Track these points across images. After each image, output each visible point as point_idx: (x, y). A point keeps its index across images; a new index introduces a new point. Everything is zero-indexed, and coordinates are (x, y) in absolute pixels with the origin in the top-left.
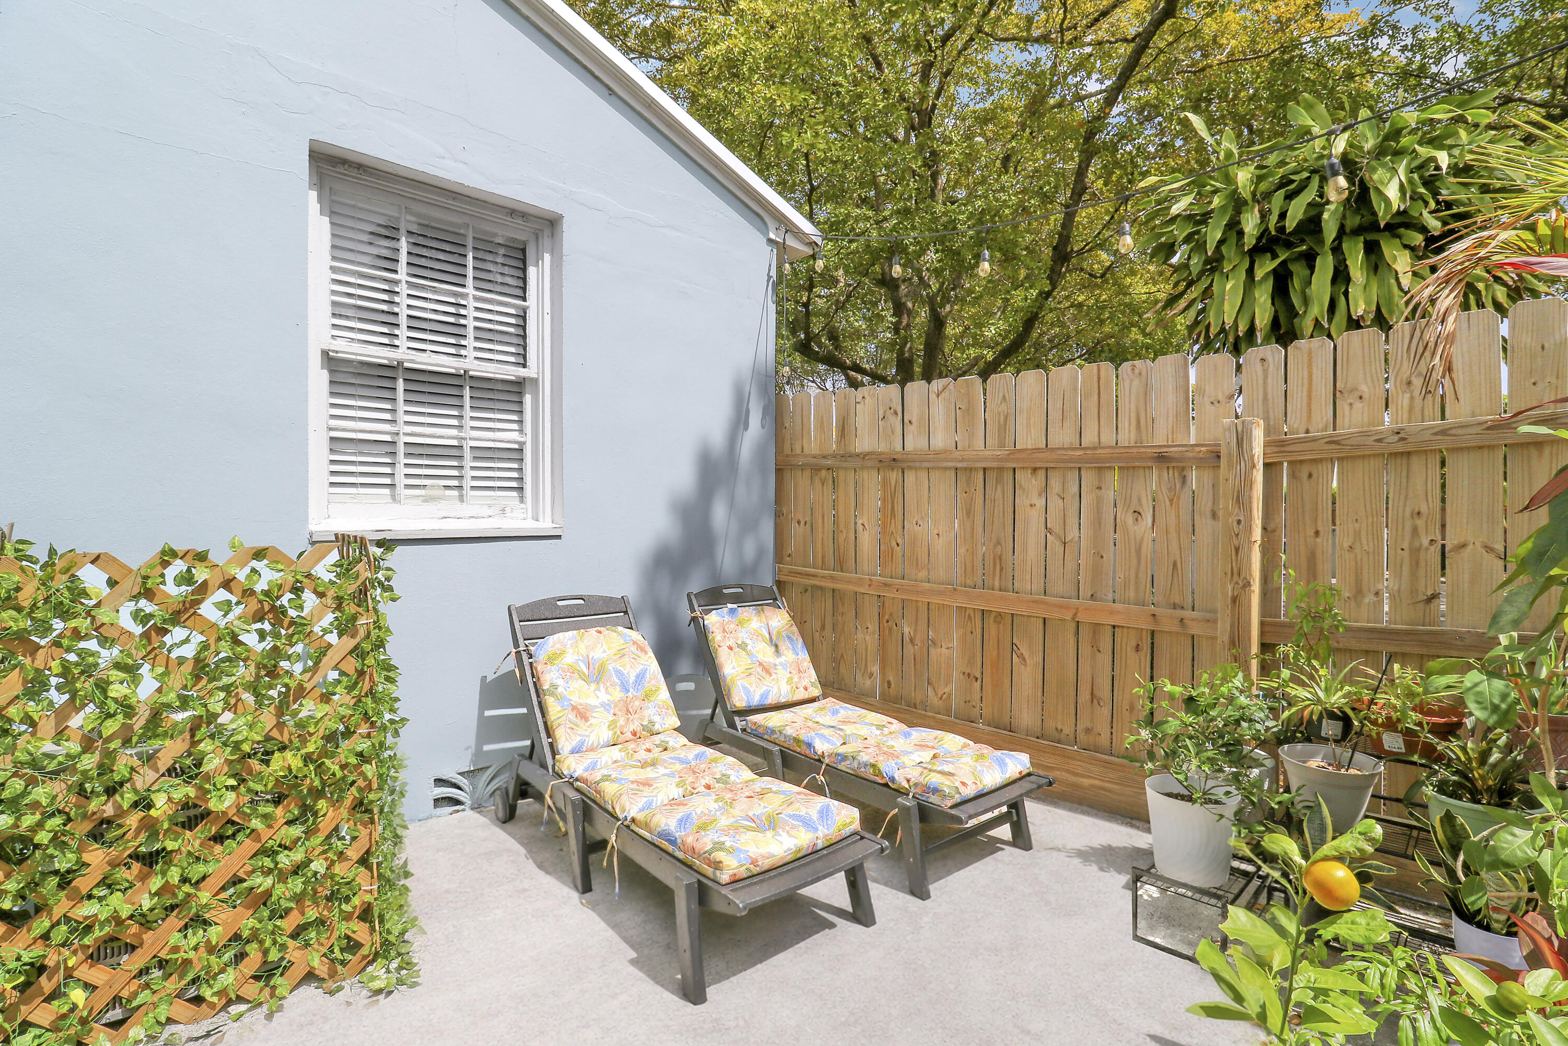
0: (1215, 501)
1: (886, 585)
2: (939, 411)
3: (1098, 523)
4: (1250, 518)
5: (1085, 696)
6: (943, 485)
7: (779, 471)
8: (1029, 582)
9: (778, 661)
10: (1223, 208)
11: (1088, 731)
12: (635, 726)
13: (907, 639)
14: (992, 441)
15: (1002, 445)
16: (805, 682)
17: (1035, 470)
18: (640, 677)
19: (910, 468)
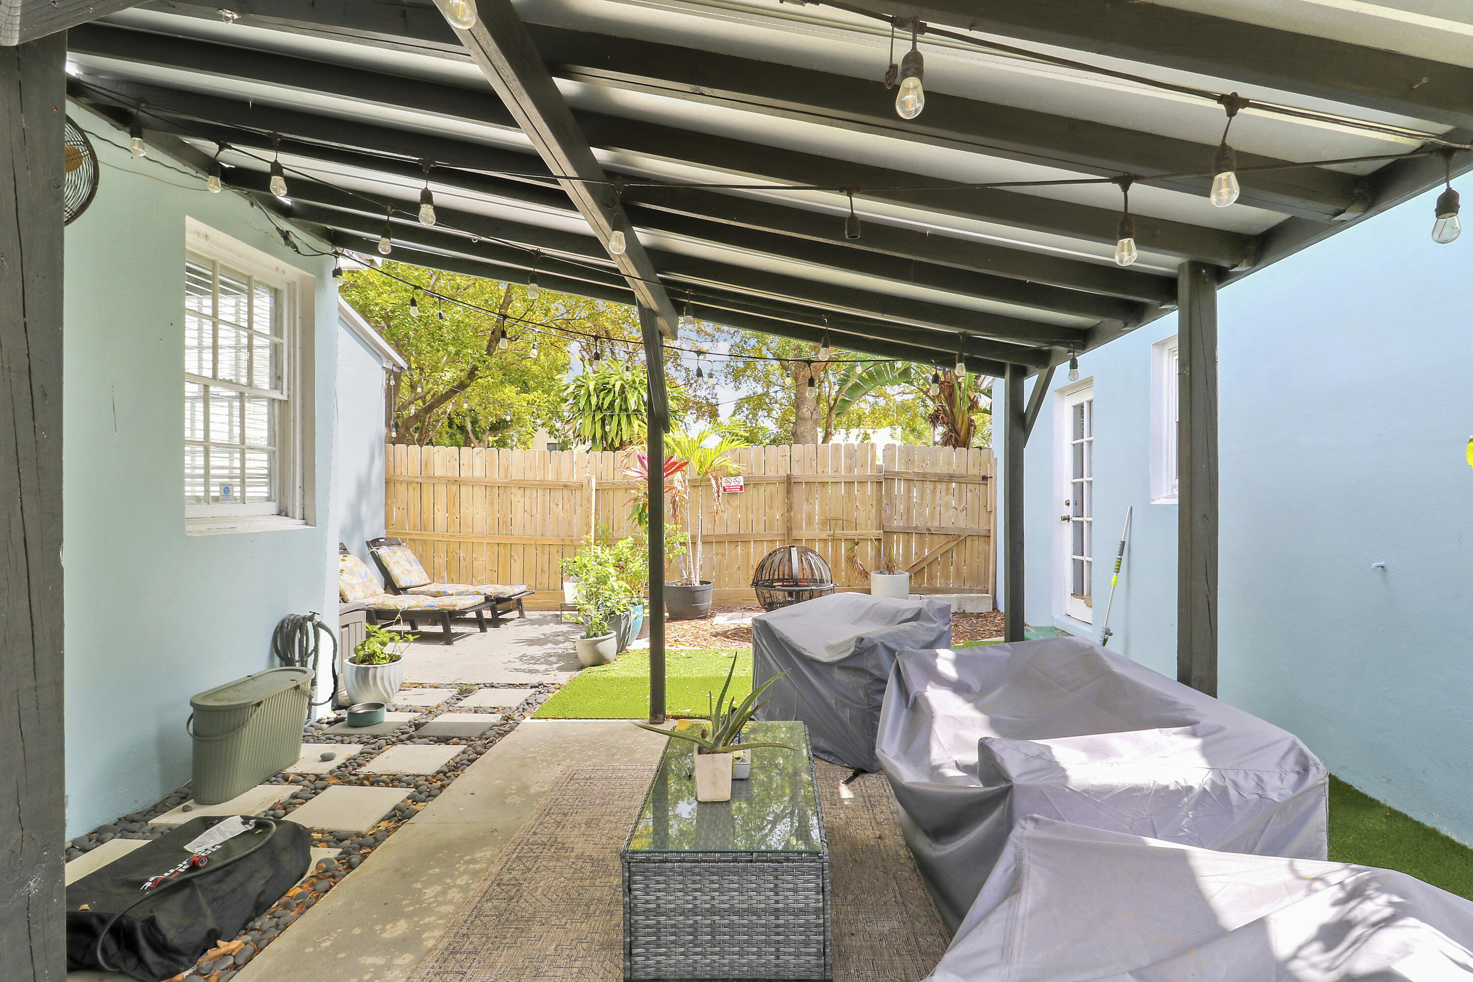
0: (582, 501)
1: (452, 536)
2: (478, 461)
3: (544, 508)
4: (591, 506)
5: (539, 571)
6: (479, 492)
7: (387, 482)
8: (517, 530)
9: (412, 568)
10: (584, 394)
11: (540, 583)
12: (370, 592)
13: (462, 559)
14: (502, 475)
15: (506, 477)
16: (424, 577)
17: (520, 488)
18: (366, 573)
19: (463, 484)
